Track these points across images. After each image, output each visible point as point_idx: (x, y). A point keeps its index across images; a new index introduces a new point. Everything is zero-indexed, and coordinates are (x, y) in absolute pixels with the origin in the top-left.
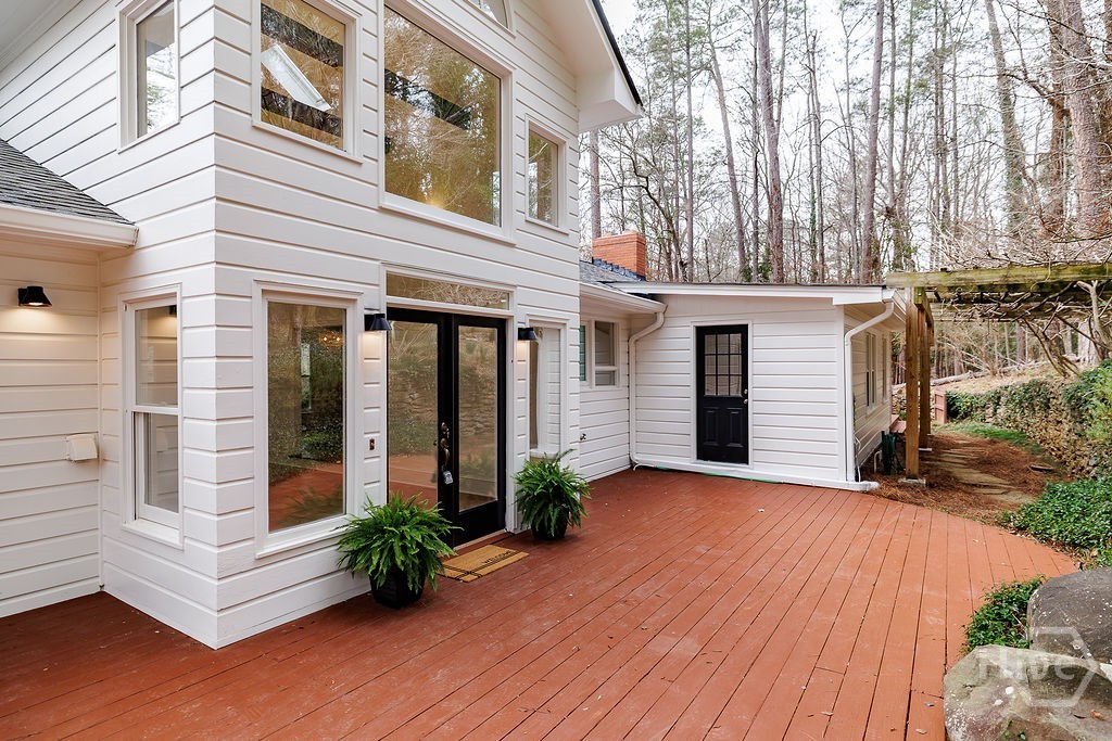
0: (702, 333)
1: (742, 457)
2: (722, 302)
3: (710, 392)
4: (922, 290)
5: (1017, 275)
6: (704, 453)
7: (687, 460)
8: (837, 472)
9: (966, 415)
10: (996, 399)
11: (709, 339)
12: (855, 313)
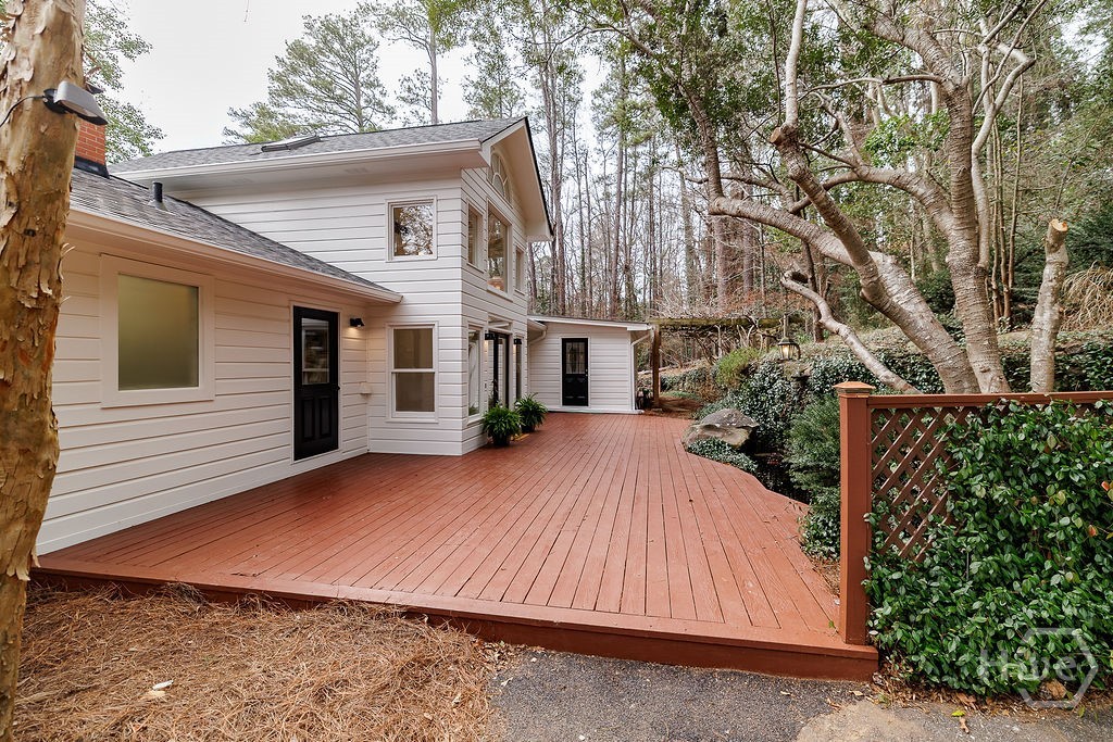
0: (565, 341)
1: (585, 403)
2: (574, 325)
3: (569, 372)
4: (661, 325)
5: (695, 322)
6: (566, 402)
7: (559, 407)
8: (628, 407)
9: (670, 387)
10: (683, 379)
11: (568, 344)
12: (635, 335)
